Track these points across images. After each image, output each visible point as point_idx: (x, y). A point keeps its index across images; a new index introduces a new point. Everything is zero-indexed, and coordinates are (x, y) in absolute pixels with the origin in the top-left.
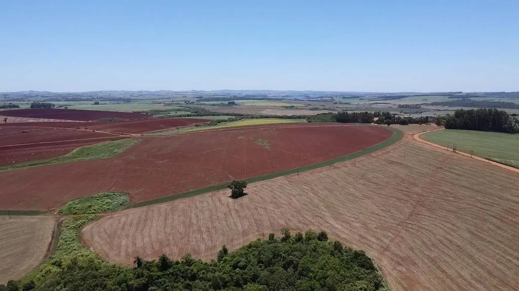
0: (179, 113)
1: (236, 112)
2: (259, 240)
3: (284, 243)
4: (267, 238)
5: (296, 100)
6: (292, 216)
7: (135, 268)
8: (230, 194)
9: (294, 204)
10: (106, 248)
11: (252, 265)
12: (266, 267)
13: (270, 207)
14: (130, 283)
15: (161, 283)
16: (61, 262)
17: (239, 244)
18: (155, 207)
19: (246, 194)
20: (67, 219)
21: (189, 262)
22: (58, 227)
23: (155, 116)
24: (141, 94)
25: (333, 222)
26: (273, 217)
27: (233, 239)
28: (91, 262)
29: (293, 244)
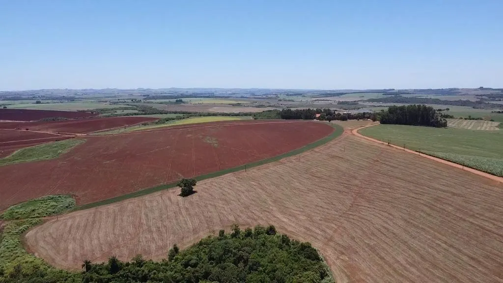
0: (126, 112)
1: (184, 110)
2: (209, 237)
3: (234, 239)
4: (217, 235)
5: (242, 97)
6: (242, 212)
7: (84, 273)
8: (180, 193)
9: (243, 199)
10: (52, 253)
11: (203, 262)
12: (217, 263)
13: (220, 204)
16: (2, 271)
17: (190, 242)
18: (103, 209)
19: (195, 192)
20: (9, 225)
21: (140, 263)
23: (100, 115)
24: (85, 92)
25: (280, 216)
26: (222, 213)
27: (183, 238)
28: (37, 268)
29: (243, 239)
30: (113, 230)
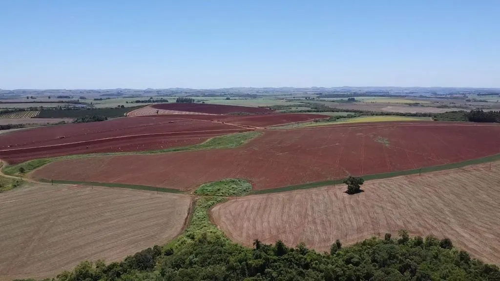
0: (300, 109)
1: (356, 108)
2: (374, 238)
3: (401, 245)
4: (383, 238)
5: (421, 96)
6: (412, 218)
7: (255, 250)
8: (346, 190)
9: (415, 205)
10: (230, 228)
11: (365, 263)
12: (380, 267)
13: (389, 206)
14: (250, 262)
15: (276, 266)
16: (194, 236)
17: (353, 240)
18: (275, 196)
19: (363, 191)
20: (200, 199)
21: (303, 251)
22: (193, 205)
23: (278, 111)
24: (266, 90)
25: (459, 229)
26: (391, 217)
27: (347, 234)
28: (218, 238)
29: (411, 247)
30: (282, 216)
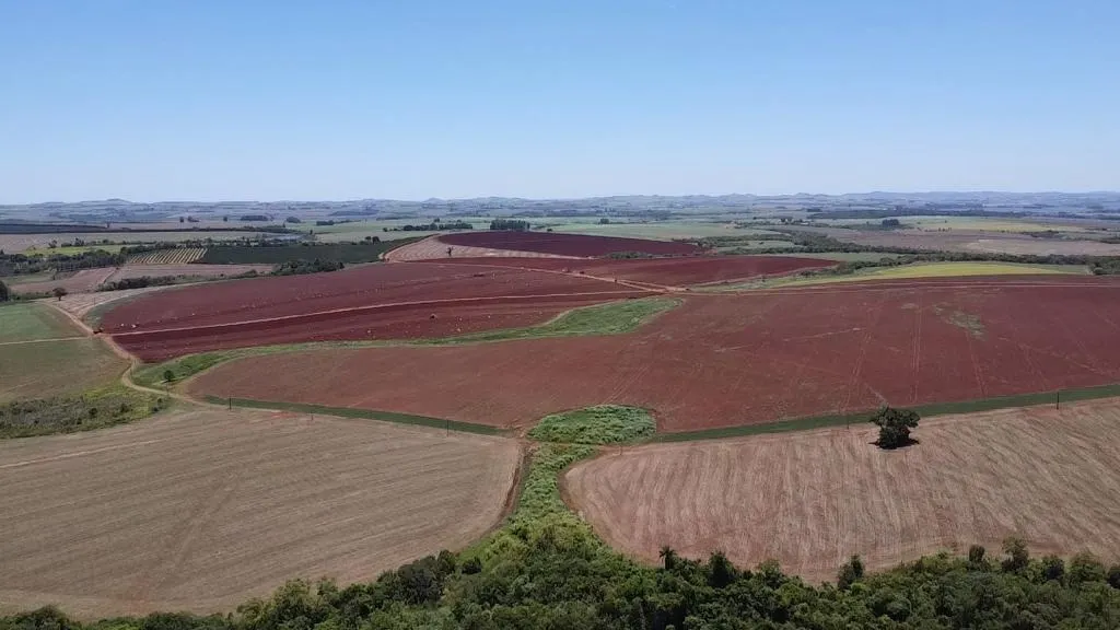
0: (768, 245)
1: (902, 245)
2: (942, 556)
3: (1009, 575)
4: (963, 556)
5: (1062, 215)
6: (1038, 510)
7: (661, 571)
8: (877, 438)
9: (1045, 480)
10: (607, 518)
11: (920, 614)
12: (957, 625)
13: (979, 481)
14: (650, 599)
15: (710, 611)
16: (526, 532)
17: (891, 558)
18: (708, 447)
19: (914, 442)
20: (543, 450)
21: (773, 579)
22: (524, 462)
23: (716, 250)
24: (690, 202)
26: (983, 506)
27: (876, 544)
28: (579, 541)
29: (1035, 581)
30: (724, 495)
